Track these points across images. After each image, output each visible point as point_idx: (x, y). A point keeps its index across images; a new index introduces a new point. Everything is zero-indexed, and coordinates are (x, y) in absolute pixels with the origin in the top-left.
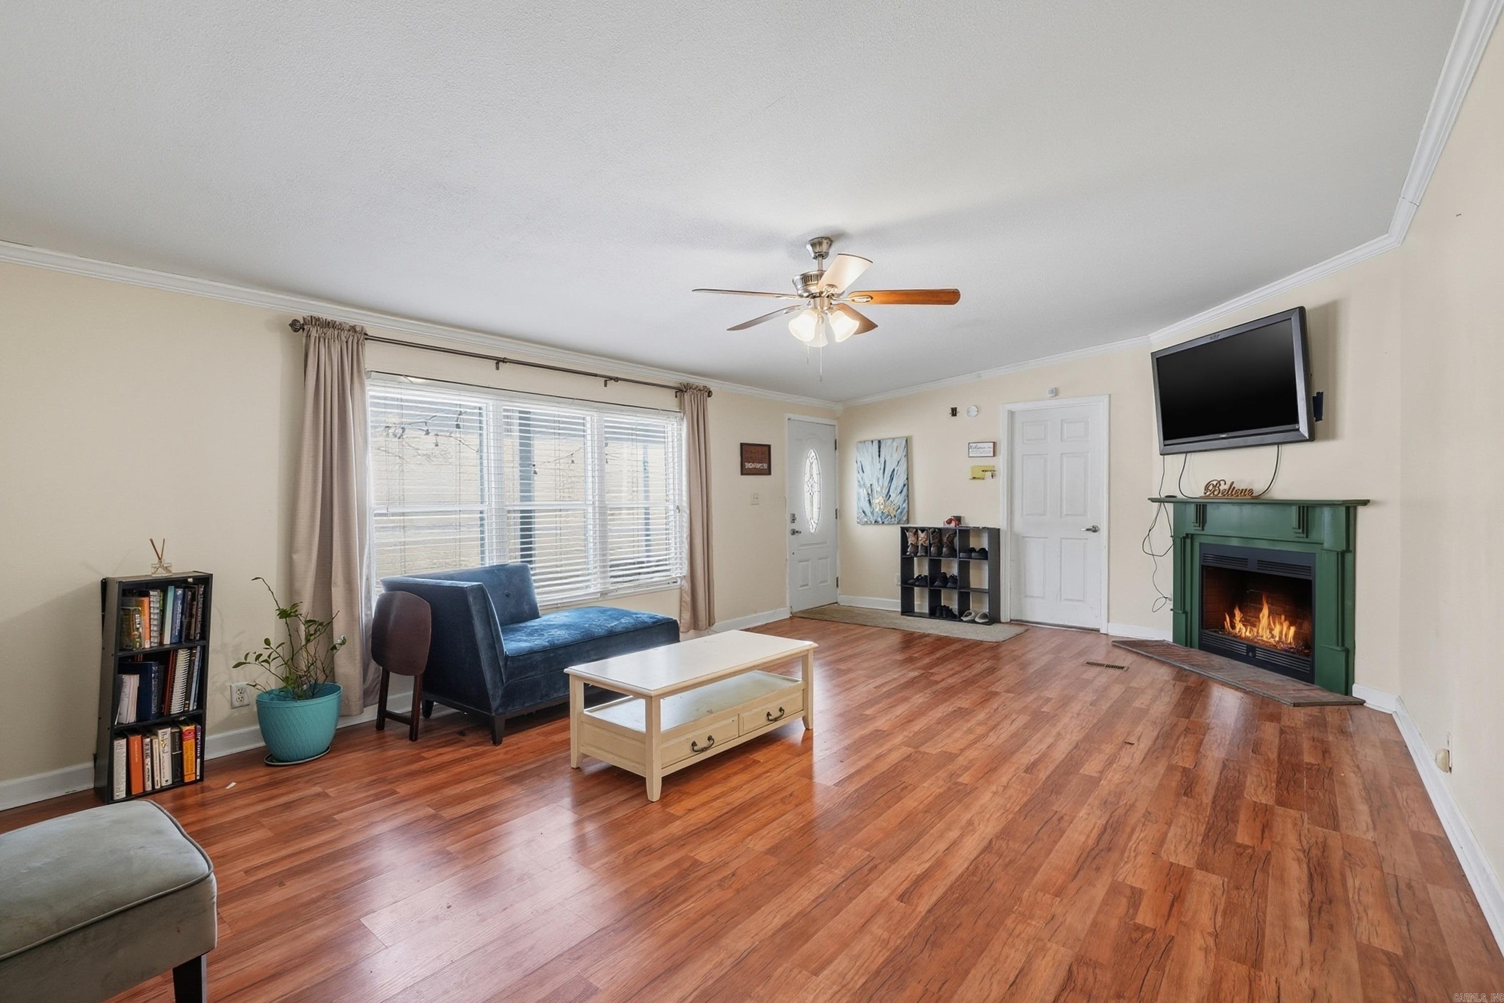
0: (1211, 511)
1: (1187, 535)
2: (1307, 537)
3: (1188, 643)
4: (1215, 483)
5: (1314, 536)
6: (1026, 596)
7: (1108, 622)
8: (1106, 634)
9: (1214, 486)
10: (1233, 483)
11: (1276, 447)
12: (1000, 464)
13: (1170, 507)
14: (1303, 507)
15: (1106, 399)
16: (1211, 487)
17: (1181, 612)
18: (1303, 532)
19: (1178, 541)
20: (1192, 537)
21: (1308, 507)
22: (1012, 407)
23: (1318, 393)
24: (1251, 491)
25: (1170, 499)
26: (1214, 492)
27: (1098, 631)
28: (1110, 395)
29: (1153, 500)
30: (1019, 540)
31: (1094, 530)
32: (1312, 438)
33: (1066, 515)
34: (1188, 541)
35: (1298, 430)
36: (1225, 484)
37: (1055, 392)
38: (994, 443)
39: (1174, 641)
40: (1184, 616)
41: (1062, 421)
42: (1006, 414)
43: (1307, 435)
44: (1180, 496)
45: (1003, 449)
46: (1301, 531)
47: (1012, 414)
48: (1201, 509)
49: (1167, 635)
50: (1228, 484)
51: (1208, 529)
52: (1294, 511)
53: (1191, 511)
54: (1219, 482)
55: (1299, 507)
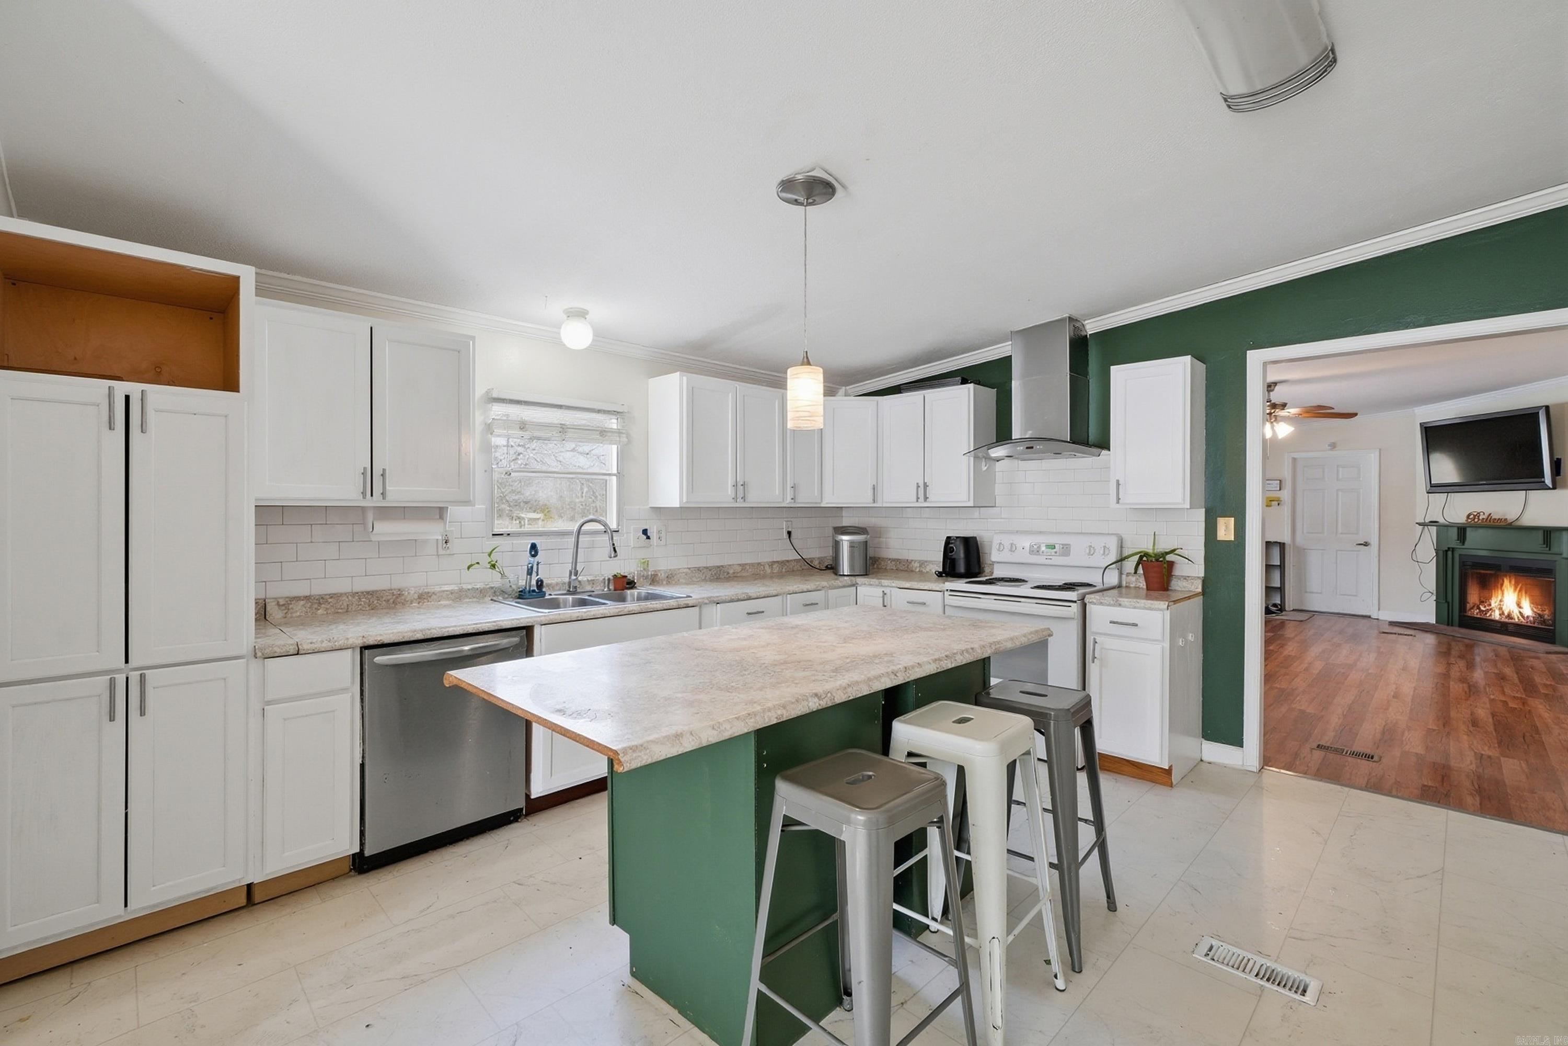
0: (1470, 534)
1: (1449, 548)
2: (1550, 550)
3: (1450, 623)
4: (1475, 514)
5: (1555, 549)
6: (1306, 592)
7: (1379, 610)
8: (1378, 619)
9: (1475, 516)
10: (1490, 514)
11: (1525, 492)
12: (1285, 495)
13: (1434, 530)
14: (1547, 531)
15: (1377, 454)
16: (1472, 516)
17: (1444, 601)
18: (1547, 547)
19: (1441, 553)
20: (1453, 550)
21: (1550, 532)
22: (1296, 455)
23: (1557, 459)
24: (1506, 520)
25: (1433, 523)
26: (1474, 520)
27: (1369, 617)
28: (1380, 450)
29: (1420, 524)
30: (1301, 552)
31: (1366, 544)
32: (1554, 488)
33: (1342, 533)
34: (1450, 553)
35: (1544, 482)
36: (1484, 514)
37: (1333, 446)
38: (1280, 481)
39: (1437, 622)
40: (1446, 605)
41: (1338, 466)
42: (1291, 460)
43: (1551, 487)
44: (1441, 521)
45: (1288, 485)
46: (1545, 546)
47: (1294, 460)
48: (1462, 531)
49: (1432, 620)
50: (1487, 515)
51: (1467, 545)
52: (1540, 535)
53: (1454, 533)
54: (1479, 513)
55: (1544, 531)
